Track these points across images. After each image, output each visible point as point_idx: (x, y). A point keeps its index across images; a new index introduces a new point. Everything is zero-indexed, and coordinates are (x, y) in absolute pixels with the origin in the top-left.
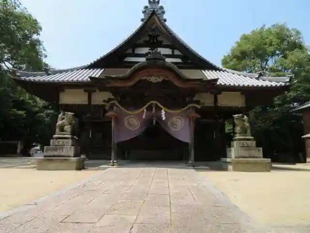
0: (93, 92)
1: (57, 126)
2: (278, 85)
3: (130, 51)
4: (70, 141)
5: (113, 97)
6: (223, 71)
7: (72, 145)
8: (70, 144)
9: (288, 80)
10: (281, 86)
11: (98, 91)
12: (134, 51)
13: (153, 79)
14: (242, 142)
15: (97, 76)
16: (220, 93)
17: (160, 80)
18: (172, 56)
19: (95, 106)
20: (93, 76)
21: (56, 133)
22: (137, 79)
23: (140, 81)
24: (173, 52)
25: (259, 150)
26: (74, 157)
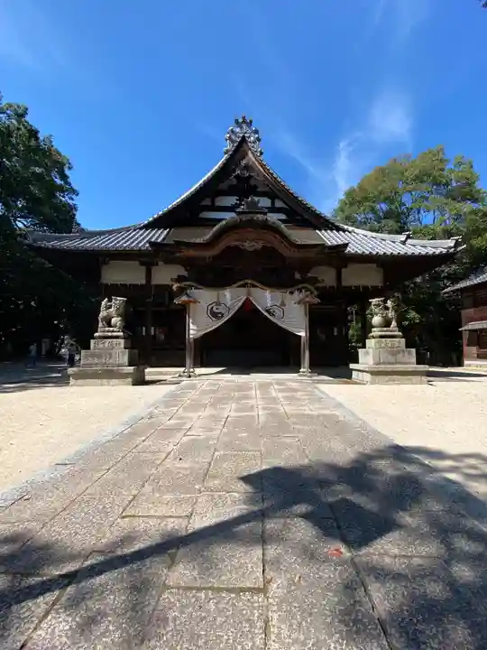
0: (153, 265)
1: (100, 319)
2: (438, 252)
3: (207, 202)
4: (122, 341)
5: (184, 273)
6: (350, 232)
7: (125, 348)
8: (122, 346)
9: (452, 245)
10: (441, 254)
11: (161, 263)
12: (213, 202)
13: (248, 246)
14: (384, 340)
15: (159, 240)
16: (346, 267)
17: (259, 246)
18: (273, 210)
19: (157, 286)
20: (153, 240)
21: (99, 330)
22: (222, 245)
23: (228, 248)
24: (273, 203)
25: (410, 353)
26: (129, 366)
